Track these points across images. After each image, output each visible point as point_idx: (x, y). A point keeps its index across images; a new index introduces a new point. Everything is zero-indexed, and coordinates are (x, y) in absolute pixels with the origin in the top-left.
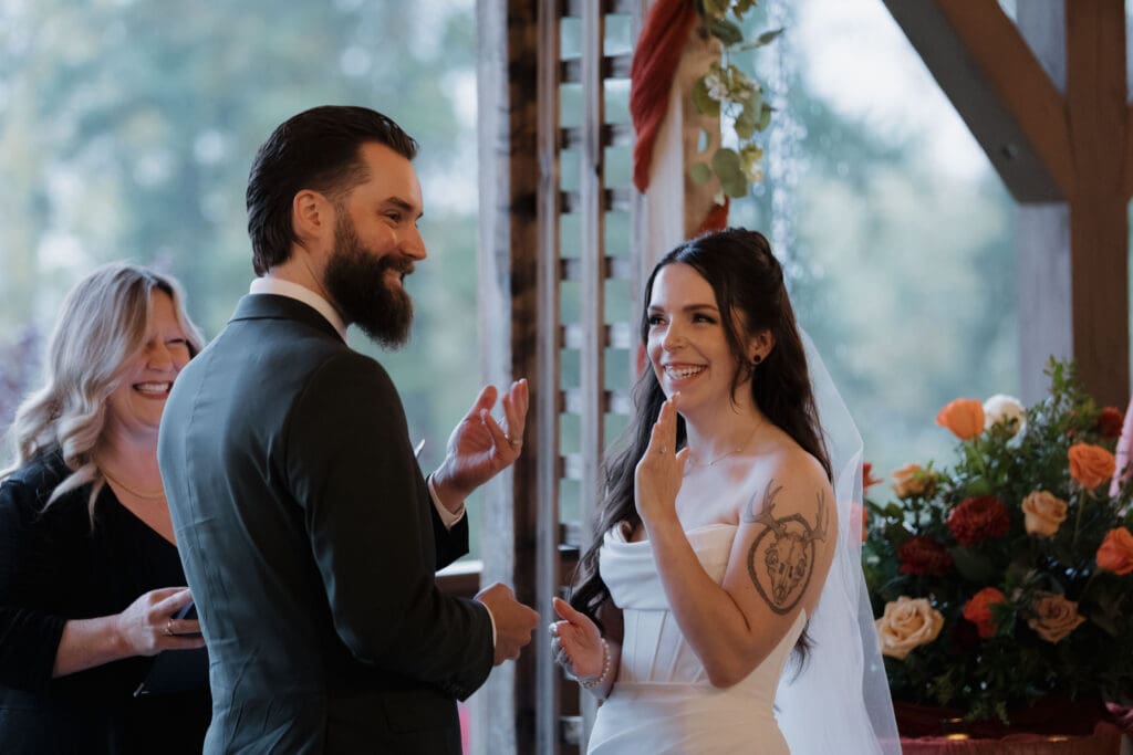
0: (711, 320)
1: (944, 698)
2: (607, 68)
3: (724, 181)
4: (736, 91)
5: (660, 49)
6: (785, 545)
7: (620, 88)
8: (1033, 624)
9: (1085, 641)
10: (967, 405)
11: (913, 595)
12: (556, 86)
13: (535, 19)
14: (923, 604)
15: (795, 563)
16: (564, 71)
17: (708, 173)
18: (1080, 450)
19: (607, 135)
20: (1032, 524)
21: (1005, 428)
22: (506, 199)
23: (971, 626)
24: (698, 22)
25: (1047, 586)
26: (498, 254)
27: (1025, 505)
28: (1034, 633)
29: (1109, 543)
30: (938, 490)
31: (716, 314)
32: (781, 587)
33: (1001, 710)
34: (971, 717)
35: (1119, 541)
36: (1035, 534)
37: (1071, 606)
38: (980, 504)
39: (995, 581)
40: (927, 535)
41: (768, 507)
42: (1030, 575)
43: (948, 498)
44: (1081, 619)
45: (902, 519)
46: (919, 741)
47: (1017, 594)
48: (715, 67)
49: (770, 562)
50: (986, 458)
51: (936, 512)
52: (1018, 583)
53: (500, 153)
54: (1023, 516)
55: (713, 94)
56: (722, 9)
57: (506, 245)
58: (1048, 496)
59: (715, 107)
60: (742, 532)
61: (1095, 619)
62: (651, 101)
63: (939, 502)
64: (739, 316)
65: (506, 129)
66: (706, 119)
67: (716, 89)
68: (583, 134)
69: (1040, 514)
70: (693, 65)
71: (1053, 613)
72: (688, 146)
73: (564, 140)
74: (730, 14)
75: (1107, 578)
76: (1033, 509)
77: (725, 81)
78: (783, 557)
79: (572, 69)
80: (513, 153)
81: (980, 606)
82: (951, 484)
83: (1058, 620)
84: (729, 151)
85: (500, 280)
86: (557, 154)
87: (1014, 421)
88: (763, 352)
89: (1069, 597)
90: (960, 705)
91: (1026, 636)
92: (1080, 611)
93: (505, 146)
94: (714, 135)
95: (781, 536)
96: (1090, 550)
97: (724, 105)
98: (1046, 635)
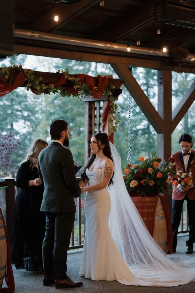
0: (96, 143)
1: (138, 192)
2: (100, 116)
3: (114, 130)
4: (115, 119)
5: (106, 114)
6: (108, 170)
7: (101, 118)
8: (149, 184)
9: (155, 186)
10: (142, 157)
11: (135, 180)
12: (94, 118)
13: (92, 110)
14: (136, 181)
15: (110, 172)
16: (95, 116)
17: (112, 129)
18: (155, 163)
19: (100, 124)
20: (149, 172)
21: (147, 160)
22: (88, 132)
23: (142, 184)
24: (110, 111)
25: (151, 179)
26: (87, 138)
27: (148, 169)
28: (149, 185)
29: (158, 174)
30: (139, 168)
31: (96, 142)
32: (108, 176)
33: (145, 194)
34: (141, 195)
35: (159, 174)
36: (149, 173)
37: (154, 182)
38: (143, 169)
39: (144, 178)
40: (137, 173)
41: (106, 166)
42: (148, 178)
43: (140, 169)
44: (155, 183)
45: (134, 171)
46: (134, 197)
47: (147, 180)
48: (112, 116)
49: (107, 173)
50: (145, 164)
51: (138, 170)
52: (147, 179)
53: (87, 126)
54: (148, 171)
55: (112, 120)
56: (113, 109)
57: (88, 137)
58: (151, 168)
59: (112, 121)
60: (103, 169)
61: (157, 183)
62: (105, 120)
63: (139, 169)
64: (100, 143)
65: (88, 123)
66: (111, 122)
67: (112, 119)
68: (97, 124)
69: (150, 171)
70: (110, 116)
71: (151, 182)
72: (109, 126)
73: (95, 125)
74: (114, 110)
75: (158, 179)
76: (149, 170)
77: (114, 118)
78: (108, 172)
79: (96, 116)
80: (89, 126)
81: (142, 182)
82: (140, 167)
83: (152, 183)
84: (114, 126)
85: (87, 142)
86: (94, 126)
87: (148, 159)
88: (103, 147)
89: (153, 181)
90: (140, 193)
91: (148, 185)
92: (155, 182)
93: (88, 125)
94: (112, 124)
95: (108, 169)
96: (156, 175)
97: (114, 121)
98: (150, 185)
